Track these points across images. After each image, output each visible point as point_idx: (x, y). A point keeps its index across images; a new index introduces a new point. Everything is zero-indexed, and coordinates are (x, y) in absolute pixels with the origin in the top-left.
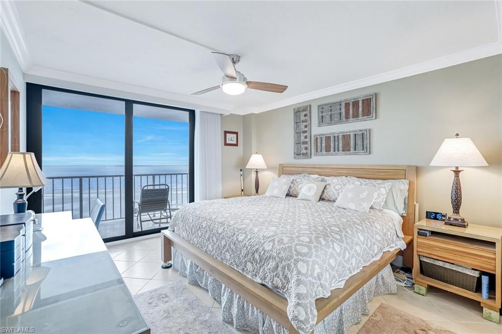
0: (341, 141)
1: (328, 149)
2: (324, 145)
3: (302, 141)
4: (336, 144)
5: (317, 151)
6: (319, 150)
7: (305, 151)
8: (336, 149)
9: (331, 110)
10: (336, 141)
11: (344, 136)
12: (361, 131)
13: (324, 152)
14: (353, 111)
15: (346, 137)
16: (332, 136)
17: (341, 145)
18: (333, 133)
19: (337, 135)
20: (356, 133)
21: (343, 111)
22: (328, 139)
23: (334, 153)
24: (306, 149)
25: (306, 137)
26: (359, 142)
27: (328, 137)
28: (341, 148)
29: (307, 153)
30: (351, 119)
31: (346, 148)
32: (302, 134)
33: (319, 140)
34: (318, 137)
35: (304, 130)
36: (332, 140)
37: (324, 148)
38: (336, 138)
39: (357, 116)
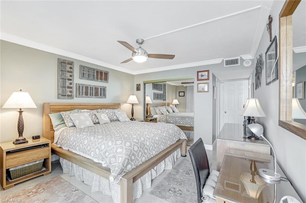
0: (94, 90)
1: (87, 94)
2: (84, 91)
3: (67, 86)
4: (91, 91)
5: (79, 95)
6: (81, 94)
7: (70, 94)
8: (91, 94)
9: (89, 71)
10: (91, 90)
11: (95, 88)
12: (103, 87)
13: (84, 96)
14: (100, 76)
15: (96, 89)
16: (89, 86)
17: (94, 92)
18: (90, 85)
19: (92, 87)
20: (101, 87)
21: (95, 74)
22: (87, 88)
23: (90, 96)
24: (71, 92)
25: (71, 84)
26: (102, 92)
27: (87, 87)
28: (94, 94)
29: (72, 95)
30: (99, 80)
31: (96, 95)
32: (67, 81)
33: (81, 88)
34: (81, 85)
35: (69, 78)
36: (89, 89)
37: (84, 93)
38: (91, 88)
39: (102, 80)
